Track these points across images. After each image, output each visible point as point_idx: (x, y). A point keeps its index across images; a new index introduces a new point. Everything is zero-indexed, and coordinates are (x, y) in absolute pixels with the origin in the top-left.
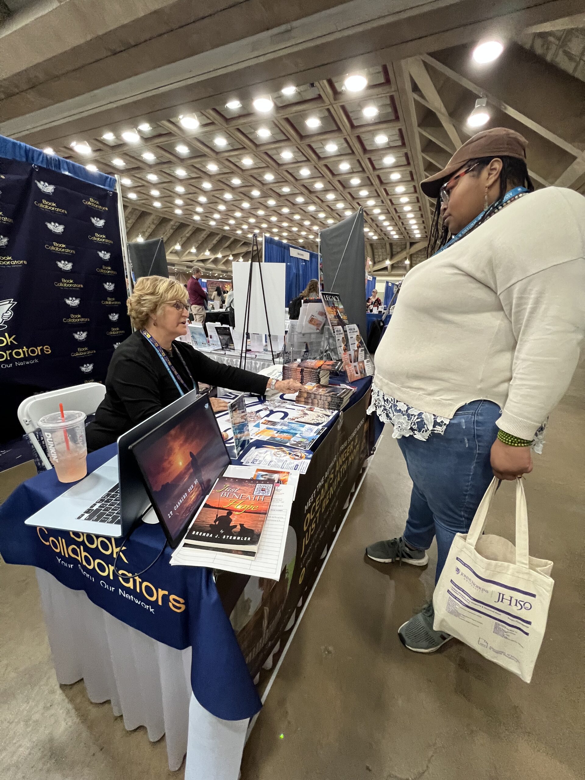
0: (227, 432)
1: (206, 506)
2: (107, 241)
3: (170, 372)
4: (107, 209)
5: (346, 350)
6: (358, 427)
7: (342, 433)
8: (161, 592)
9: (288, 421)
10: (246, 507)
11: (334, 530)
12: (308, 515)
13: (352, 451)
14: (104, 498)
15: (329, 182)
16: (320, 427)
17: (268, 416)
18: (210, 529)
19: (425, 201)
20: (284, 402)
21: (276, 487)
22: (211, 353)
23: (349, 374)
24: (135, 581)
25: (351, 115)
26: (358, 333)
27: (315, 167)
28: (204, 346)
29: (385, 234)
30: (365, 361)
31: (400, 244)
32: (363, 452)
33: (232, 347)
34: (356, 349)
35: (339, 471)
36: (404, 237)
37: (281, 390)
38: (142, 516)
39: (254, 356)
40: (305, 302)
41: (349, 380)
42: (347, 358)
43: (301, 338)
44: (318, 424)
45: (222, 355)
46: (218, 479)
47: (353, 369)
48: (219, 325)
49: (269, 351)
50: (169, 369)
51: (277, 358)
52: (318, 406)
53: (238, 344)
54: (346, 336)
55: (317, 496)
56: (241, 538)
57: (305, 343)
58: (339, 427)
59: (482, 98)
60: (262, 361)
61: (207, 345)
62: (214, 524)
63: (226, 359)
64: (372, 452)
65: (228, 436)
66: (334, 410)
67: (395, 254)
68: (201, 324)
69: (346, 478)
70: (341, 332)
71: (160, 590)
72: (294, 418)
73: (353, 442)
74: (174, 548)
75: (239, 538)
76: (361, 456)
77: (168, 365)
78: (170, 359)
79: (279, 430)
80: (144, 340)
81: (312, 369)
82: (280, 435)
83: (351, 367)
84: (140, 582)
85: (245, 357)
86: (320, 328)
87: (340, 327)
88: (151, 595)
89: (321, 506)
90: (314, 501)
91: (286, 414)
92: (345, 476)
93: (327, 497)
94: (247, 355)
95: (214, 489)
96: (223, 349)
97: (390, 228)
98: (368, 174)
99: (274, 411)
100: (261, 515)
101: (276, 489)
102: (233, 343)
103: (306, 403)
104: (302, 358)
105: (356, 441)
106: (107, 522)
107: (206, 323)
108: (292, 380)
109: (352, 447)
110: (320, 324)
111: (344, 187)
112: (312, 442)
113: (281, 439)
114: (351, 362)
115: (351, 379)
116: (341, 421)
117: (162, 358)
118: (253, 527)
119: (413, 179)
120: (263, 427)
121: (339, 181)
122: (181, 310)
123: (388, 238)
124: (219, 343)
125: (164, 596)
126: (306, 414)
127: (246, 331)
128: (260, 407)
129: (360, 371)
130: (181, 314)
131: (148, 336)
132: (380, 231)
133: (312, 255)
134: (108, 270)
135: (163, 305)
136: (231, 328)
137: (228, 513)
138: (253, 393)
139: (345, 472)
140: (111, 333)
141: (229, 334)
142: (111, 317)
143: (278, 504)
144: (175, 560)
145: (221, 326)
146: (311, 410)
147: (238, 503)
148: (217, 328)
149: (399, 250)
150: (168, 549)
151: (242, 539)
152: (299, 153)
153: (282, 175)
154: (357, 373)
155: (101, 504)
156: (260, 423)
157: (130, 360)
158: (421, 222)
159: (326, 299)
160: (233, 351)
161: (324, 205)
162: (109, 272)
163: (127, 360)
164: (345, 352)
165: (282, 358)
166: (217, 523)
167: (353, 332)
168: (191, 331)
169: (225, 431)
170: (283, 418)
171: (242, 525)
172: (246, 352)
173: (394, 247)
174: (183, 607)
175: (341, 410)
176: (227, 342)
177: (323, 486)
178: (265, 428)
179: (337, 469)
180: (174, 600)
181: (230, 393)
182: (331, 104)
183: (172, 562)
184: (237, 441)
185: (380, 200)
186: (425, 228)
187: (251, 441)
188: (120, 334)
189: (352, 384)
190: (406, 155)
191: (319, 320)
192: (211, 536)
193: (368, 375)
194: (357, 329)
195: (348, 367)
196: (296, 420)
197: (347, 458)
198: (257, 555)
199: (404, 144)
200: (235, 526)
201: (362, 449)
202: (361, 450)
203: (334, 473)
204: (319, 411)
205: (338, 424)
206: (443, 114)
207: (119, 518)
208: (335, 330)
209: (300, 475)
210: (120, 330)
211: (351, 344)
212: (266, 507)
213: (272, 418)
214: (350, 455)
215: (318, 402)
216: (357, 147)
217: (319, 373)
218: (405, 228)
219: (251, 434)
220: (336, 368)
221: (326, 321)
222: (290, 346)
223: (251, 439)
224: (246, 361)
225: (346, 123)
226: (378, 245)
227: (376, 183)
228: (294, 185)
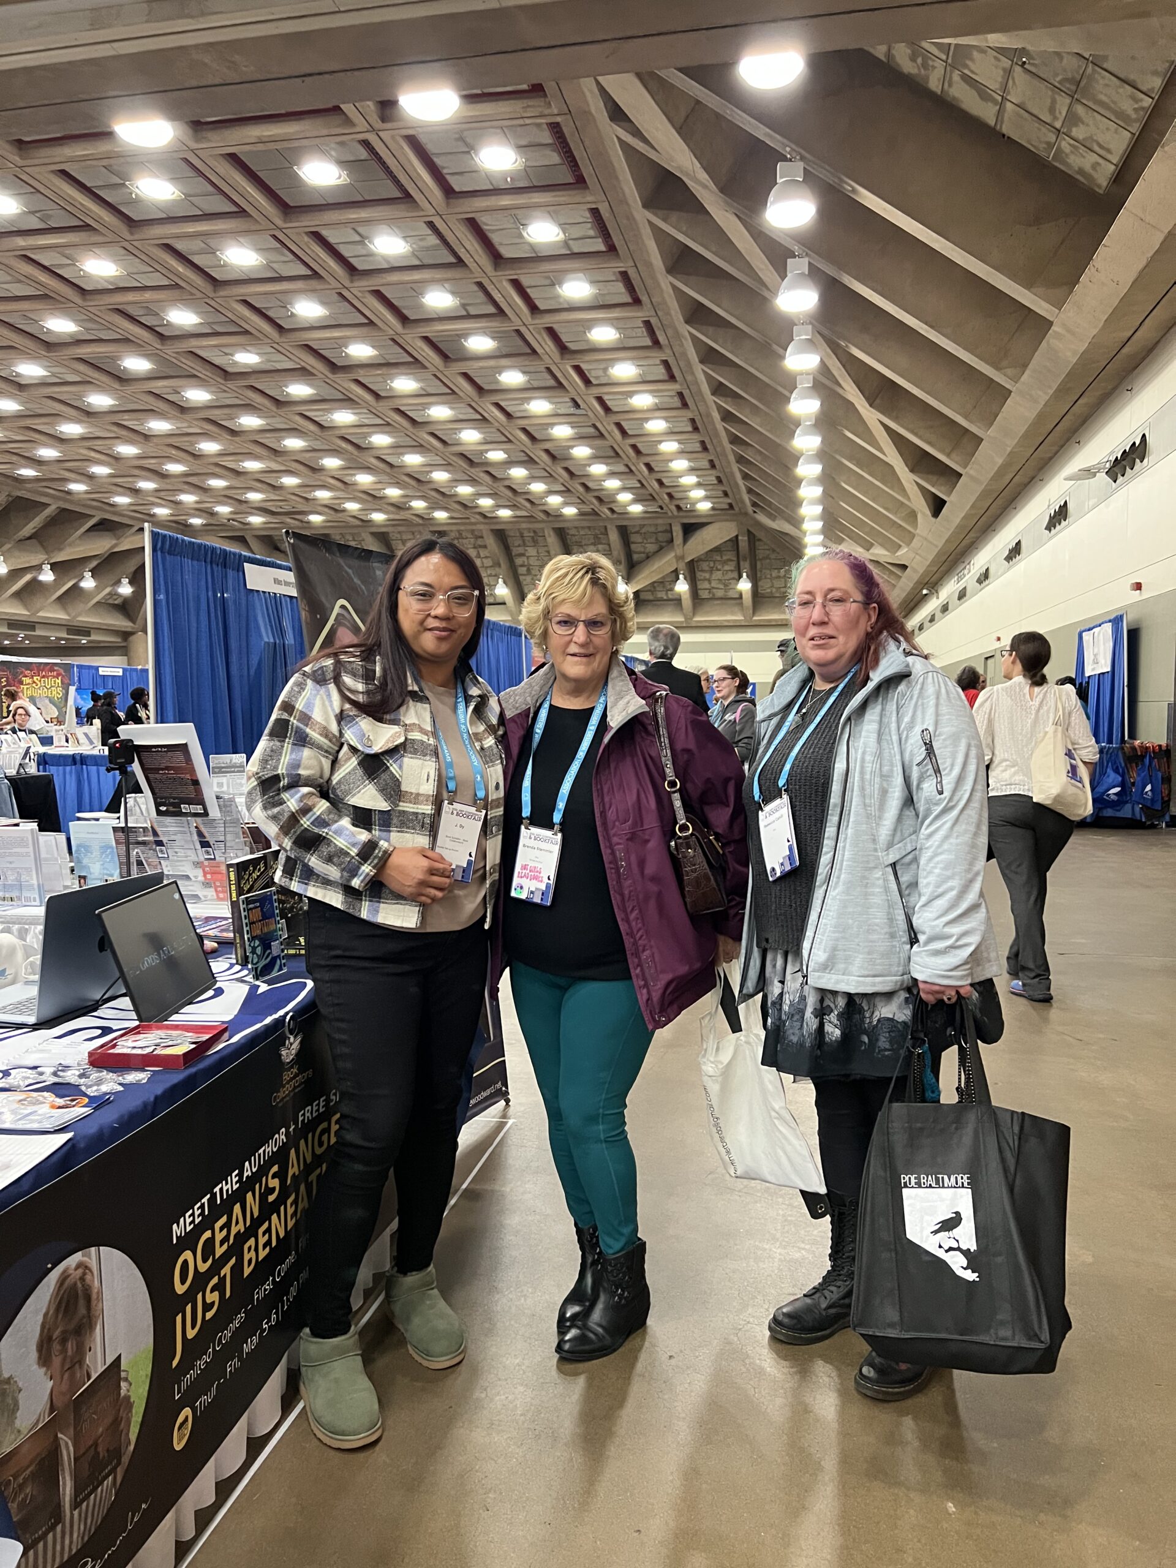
7: (301, 1072)
12: (188, 1256)
15: (393, 340)
19: (707, 407)
25: (438, 161)
27: (340, 294)
29: (599, 499)
31: (652, 529)
35: (304, 1178)
36: (661, 508)
55: (215, 1214)
59: (790, 160)
67: (640, 562)
90: (207, 1225)
93: (262, 1239)
97: (613, 484)
98: (517, 323)
111: (445, 357)
119: (656, 343)
121: (427, 339)
123: (612, 511)
132: (581, 489)
149: (651, 548)
152: (283, 255)
153: (229, 315)
158: (705, 464)
161: (383, 407)
173: (634, 538)
177: (239, 1197)
179: (294, 1170)
182: (373, 130)
185: (568, 400)
186: (720, 480)
190: (625, 276)
199: (612, 249)
203: (280, 1177)
216: (470, 247)
218: (660, 483)
225: (424, 181)
226: (582, 532)
227: (547, 349)
228: (275, 345)
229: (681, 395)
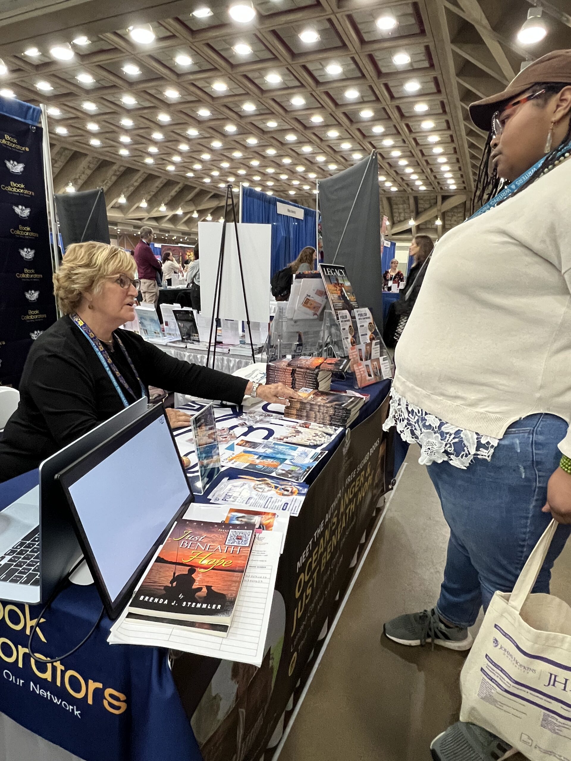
0: (189, 456)
1: (159, 560)
2: (26, 192)
3: (110, 373)
4: (27, 149)
5: (354, 342)
6: (371, 451)
7: (349, 458)
8: (93, 685)
9: (274, 442)
10: (216, 562)
11: (337, 598)
12: (302, 576)
13: (363, 484)
14: (16, 548)
15: (331, 114)
16: (319, 450)
17: (245, 434)
18: (164, 592)
19: (462, 141)
20: (269, 415)
21: (257, 535)
22: (166, 345)
23: (358, 377)
24: (54, 669)
25: (360, 27)
26: (371, 320)
27: (311, 94)
28: (157, 336)
29: (407, 185)
30: (381, 359)
31: (429, 198)
32: (377, 485)
33: (196, 338)
34: (369, 341)
35: (345, 512)
36: (434, 188)
37: (266, 397)
38: (69, 574)
39: (226, 351)
40: (297, 277)
41: (359, 385)
42: (356, 355)
43: (293, 326)
44: (315, 446)
45: (182, 349)
46: (176, 523)
47: (363, 369)
48: (178, 307)
49: (248, 344)
50: (108, 369)
51: (259, 353)
52: (315, 421)
53: (204, 334)
54: (355, 323)
55: (313, 549)
56: (207, 606)
57: (297, 332)
58: (345, 451)
59: (536, 7)
60: (238, 358)
61: (161, 335)
62: (170, 585)
63: (187, 354)
64: (390, 487)
65: (189, 462)
66: (339, 426)
67: (421, 212)
68: (153, 305)
69: (353, 523)
70: (348, 319)
71: (90, 682)
72: (282, 438)
73: (363, 473)
74: (114, 620)
75: (204, 606)
76: (375, 491)
77: (108, 363)
78: (111, 356)
79: (261, 454)
80: (75, 329)
81: (307, 369)
82: (262, 461)
83: (362, 367)
84: (61, 670)
85: (215, 352)
86: (318, 313)
87: (346, 312)
88: (78, 689)
89: (319, 563)
90: (310, 556)
91: (271, 433)
92: (352, 521)
93: (329, 550)
94: (217, 350)
95: (170, 537)
96: (183, 340)
97: (414, 177)
98: (384, 104)
99: (254, 427)
100: (236, 574)
101: (257, 536)
102: (197, 333)
103: (299, 417)
104: (293, 354)
105: (368, 470)
106: (21, 583)
107: (161, 305)
108: (280, 384)
109: (362, 479)
110: (320, 307)
111: (351, 121)
112: (308, 472)
113: (264, 466)
114: (361, 360)
115: (361, 383)
116: (347, 441)
117: (99, 354)
118: (224, 590)
119: (444, 112)
120: (239, 450)
121: (345, 114)
122: (126, 287)
123: (412, 190)
124: (178, 333)
125: (96, 690)
126: (298, 432)
127: (215, 317)
128: (234, 421)
129: (374, 372)
130: (127, 293)
131: (80, 323)
132: (400, 180)
133: (307, 213)
134: (26, 232)
135: (102, 281)
136: (195, 312)
137: (189, 569)
138: (224, 402)
139: (353, 513)
140: (28, 317)
141: (193, 320)
142: (28, 296)
143: (260, 558)
144: (115, 636)
145: (180, 309)
146: (306, 426)
147: (203, 556)
148: (175, 312)
149: (427, 206)
150: (105, 622)
151: (209, 607)
152: (290, 76)
153: (267, 105)
154: (370, 375)
155: (11, 557)
156: (235, 444)
157: (55, 356)
158: (457, 168)
159: (327, 273)
160: (197, 343)
161: (323, 145)
162: (27, 234)
163: (49, 356)
164: (353, 346)
165: (265, 353)
166: (174, 584)
167: (364, 318)
168: (139, 315)
169: (186, 455)
170: (266, 438)
171: (209, 588)
172: (215, 346)
173: (420, 201)
174: (124, 706)
175: (348, 426)
176: (189, 330)
177: (322, 534)
178: (242, 450)
179: (342, 510)
180: (111, 696)
181: (193, 402)
182: (333, 13)
183: (112, 640)
184: (203, 468)
185: (400, 139)
186: (462, 176)
187: (222, 469)
188: (41, 318)
189: (363, 390)
190: (436, 80)
191: (317, 301)
192: (166, 602)
193: (385, 378)
194: (369, 314)
195: (358, 366)
196: (285, 440)
197: (356, 495)
198: (230, 630)
199: (432, 66)
200: (200, 589)
201: (376, 481)
202: (374, 484)
203: (337, 515)
204: (317, 428)
205: (343, 446)
206: (485, 27)
207: (37, 577)
208: (339, 316)
209: (291, 517)
210: (41, 313)
211: (362, 335)
212: (243, 562)
213: (251, 437)
214: (360, 490)
215: (316, 416)
216: (368, 69)
217: (317, 375)
218: (435, 177)
219: (222, 460)
220: (341, 368)
221: (326, 303)
222: (277, 337)
223: (222, 466)
224: (216, 357)
225: (353, 38)
226: (398, 199)
227: (396, 116)
228: (284, 119)
229: (451, 136)
